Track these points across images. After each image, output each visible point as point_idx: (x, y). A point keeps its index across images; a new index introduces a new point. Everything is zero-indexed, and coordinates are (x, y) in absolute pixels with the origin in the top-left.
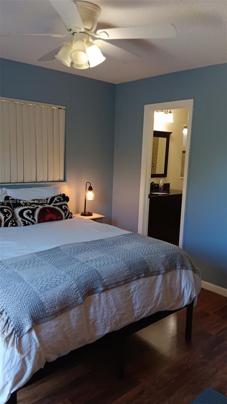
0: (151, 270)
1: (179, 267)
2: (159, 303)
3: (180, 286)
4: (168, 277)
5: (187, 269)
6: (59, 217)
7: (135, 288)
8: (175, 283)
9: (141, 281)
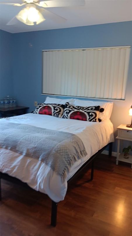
0: (17, 149)
1: (40, 159)
2: (14, 171)
3: (35, 172)
4: (29, 160)
5: (47, 164)
6: (84, 119)
7: (3, 152)
8: (33, 168)
9: (8, 151)
